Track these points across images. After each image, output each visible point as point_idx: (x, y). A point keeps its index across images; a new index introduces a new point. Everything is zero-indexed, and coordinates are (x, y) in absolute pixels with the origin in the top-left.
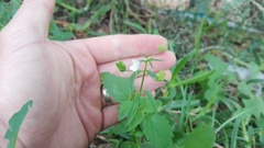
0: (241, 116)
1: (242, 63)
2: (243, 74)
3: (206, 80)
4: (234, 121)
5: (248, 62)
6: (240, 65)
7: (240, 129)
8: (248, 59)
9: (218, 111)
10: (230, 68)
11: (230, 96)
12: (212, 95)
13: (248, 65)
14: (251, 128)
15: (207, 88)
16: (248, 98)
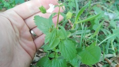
0: (110, 38)
1: (111, 11)
2: (111, 16)
3: (94, 20)
4: (107, 40)
5: (113, 11)
6: (110, 12)
7: (110, 44)
8: (114, 9)
9: (99, 35)
10: (105, 14)
11: (105, 27)
12: (97, 27)
13: (113, 12)
14: (115, 43)
15: (94, 24)
16: (114, 28)
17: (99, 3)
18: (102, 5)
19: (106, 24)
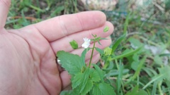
0: (156, 80)
1: (153, 43)
2: (154, 50)
3: (131, 56)
4: (152, 84)
5: (156, 43)
6: (152, 45)
7: (157, 89)
8: (157, 41)
9: (140, 76)
10: (146, 47)
11: (148, 65)
12: (137, 66)
13: (157, 45)
14: (163, 87)
15: (133, 60)
16: (160, 67)
17: (137, 33)
18: (141, 35)
19: (148, 61)
